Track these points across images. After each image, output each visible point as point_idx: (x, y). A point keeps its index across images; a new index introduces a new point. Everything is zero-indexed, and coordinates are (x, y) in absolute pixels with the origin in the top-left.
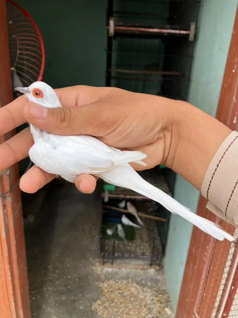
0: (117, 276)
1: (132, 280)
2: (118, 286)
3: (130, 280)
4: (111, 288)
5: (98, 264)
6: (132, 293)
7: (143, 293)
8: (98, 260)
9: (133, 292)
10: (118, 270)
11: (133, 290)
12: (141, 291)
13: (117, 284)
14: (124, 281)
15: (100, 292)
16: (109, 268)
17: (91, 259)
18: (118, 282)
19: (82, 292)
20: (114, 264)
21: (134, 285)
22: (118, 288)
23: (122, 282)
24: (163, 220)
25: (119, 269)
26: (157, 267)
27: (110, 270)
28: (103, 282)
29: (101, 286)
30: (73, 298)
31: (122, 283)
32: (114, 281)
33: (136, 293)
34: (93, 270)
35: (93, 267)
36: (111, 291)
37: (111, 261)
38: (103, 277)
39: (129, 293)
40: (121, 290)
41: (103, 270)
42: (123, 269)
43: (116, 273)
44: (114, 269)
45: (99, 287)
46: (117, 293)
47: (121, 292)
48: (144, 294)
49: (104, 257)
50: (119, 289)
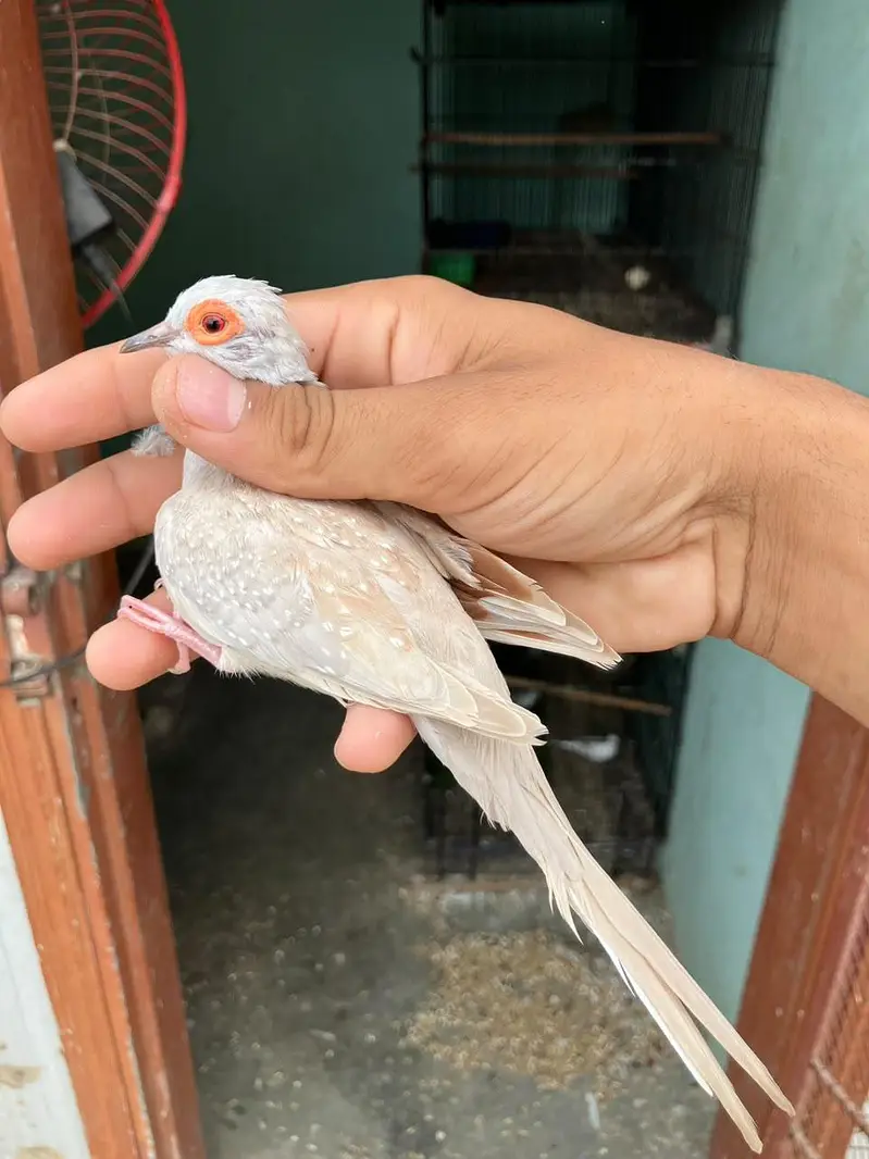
0: (493, 922)
1: (548, 930)
2: (500, 953)
3: (540, 932)
4: (474, 962)
5: (418, 879)
6: (552, 981)
7: (595, 979)
8: (417, 862)
9: (556, 975)
10: (493, 898)
11: (554, 966)
12: (585, 970)
13: (496, 948)
14: (521, 936)
15: (435, 977)
16: (460, 891)
17: (393, 861)
18: (496, 942)
19: (370, 983)
20: (480, 878)
21: (560, 949)
22: (499, 962)
23: (514, 940)
24: (657, 709)
25: (498, 892)
26: (639, 883)
27: (464, 898)
28: (444, 943)
29: (436, 957)
30: (338, 1005)
31: (511, 946)
32: (485, 938)
33: (565, 979)
34: (401, 902)
35: (403, 892)
36: (476, 977)
37: (467, 866)
38: (441, 925)
39: (543, 977)
40: (511, 971)
41: (437, 898)
42: (514, 894)
43: (489, 909)
44: (481, 896)
45: (429, 964)
46: (497, 981)
47: (509, 975)
48: (600, 982)
49: (440, 853)
50: (505, 966)
